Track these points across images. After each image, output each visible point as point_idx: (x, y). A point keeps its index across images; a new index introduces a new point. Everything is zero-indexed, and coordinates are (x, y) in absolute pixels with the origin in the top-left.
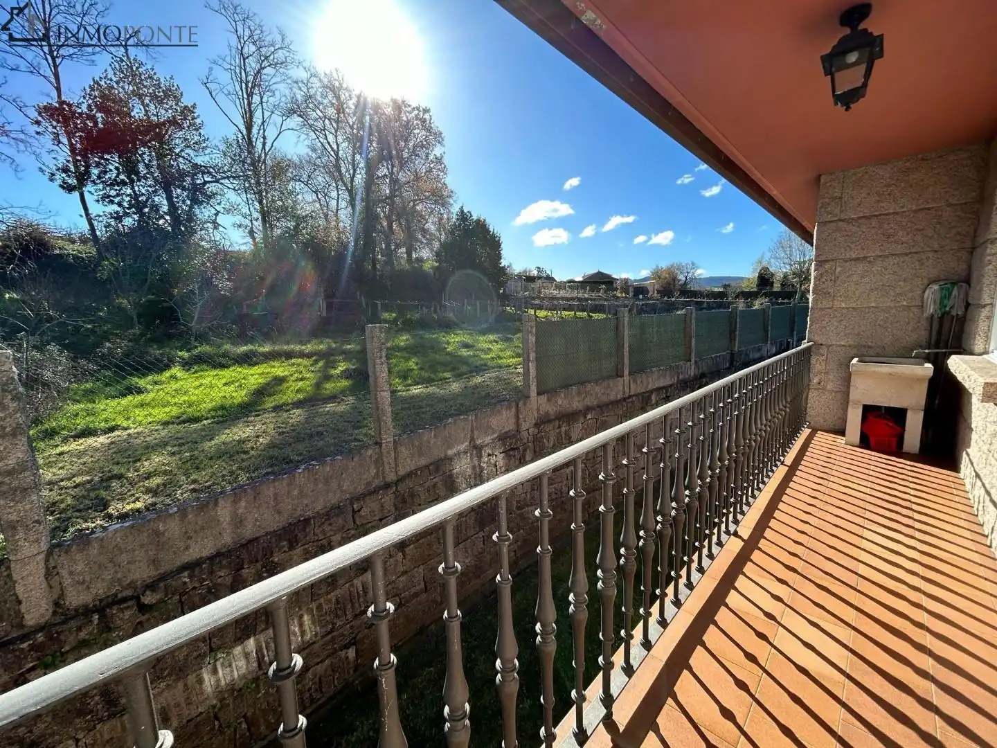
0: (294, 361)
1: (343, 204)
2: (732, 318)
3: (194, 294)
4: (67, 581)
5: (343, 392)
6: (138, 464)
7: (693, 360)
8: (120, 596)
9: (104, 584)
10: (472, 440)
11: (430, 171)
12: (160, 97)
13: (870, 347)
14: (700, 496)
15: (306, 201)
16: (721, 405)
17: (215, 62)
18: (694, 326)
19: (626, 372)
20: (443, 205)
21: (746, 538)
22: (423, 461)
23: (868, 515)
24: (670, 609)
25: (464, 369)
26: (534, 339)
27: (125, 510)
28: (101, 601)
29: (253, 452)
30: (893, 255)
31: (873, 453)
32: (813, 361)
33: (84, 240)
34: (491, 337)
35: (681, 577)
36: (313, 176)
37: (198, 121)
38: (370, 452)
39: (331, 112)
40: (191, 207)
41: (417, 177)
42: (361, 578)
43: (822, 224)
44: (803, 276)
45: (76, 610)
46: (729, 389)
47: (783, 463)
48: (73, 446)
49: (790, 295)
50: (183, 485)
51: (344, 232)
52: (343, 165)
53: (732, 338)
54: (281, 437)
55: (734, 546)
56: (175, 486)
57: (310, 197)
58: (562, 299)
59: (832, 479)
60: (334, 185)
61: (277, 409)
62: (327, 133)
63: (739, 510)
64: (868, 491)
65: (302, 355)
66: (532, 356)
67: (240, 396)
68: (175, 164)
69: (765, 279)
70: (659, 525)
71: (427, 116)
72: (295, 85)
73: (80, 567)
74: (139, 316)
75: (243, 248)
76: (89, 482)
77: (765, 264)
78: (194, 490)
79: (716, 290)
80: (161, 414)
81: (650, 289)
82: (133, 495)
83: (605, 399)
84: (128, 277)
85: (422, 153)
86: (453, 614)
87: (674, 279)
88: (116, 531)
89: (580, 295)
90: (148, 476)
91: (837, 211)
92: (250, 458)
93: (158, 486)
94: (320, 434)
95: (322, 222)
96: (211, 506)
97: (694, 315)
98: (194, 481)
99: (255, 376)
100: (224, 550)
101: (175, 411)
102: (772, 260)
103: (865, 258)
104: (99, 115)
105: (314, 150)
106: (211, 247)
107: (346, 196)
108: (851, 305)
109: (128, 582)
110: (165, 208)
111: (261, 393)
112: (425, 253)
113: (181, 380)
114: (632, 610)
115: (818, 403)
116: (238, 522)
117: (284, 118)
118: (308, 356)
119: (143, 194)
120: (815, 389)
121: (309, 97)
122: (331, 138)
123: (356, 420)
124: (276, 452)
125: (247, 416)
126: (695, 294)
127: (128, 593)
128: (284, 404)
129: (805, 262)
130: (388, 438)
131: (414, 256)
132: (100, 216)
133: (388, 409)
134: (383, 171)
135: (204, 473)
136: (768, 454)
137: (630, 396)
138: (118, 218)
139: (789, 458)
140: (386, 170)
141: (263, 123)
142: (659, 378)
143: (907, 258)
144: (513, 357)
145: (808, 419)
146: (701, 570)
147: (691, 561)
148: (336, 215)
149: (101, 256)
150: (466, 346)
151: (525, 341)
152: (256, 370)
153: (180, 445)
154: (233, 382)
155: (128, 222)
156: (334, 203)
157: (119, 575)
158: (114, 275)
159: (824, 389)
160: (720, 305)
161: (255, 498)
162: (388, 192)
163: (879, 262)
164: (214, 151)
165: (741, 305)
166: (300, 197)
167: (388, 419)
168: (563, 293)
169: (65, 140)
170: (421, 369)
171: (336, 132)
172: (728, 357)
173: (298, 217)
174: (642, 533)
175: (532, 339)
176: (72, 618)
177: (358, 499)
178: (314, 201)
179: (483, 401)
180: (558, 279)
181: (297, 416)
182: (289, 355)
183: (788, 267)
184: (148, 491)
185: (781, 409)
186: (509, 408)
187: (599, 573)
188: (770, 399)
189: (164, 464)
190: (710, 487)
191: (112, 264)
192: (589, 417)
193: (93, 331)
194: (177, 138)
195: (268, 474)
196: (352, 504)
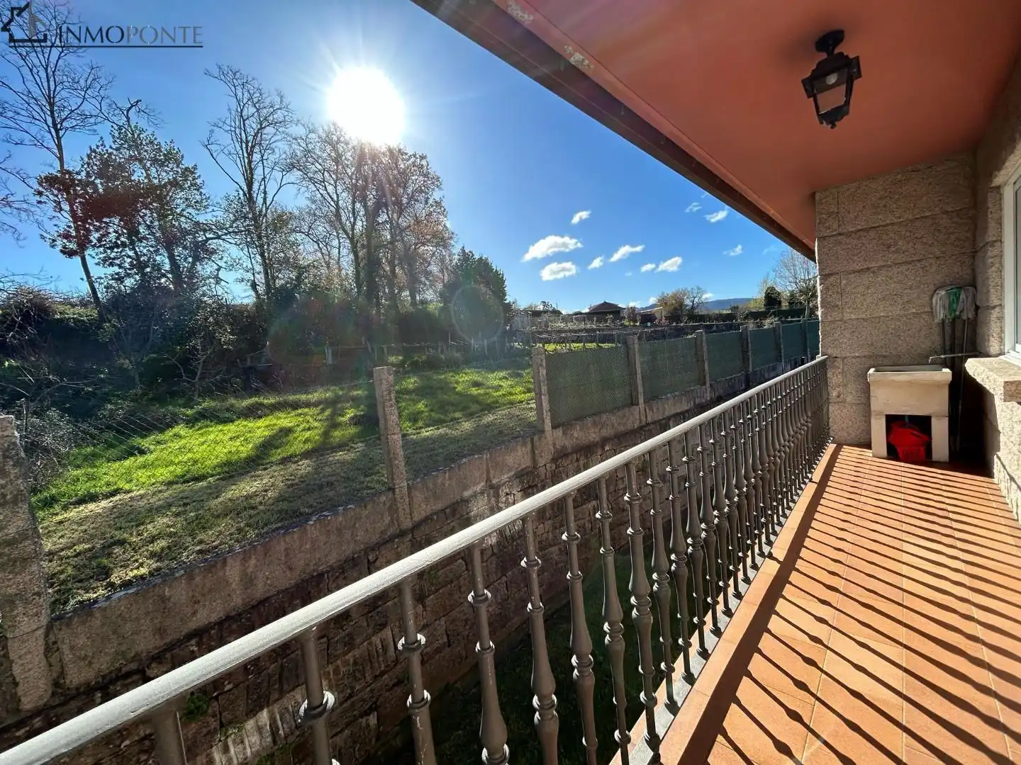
0: (300, 411)
1: (344, 252)
2: (743, 339)
3: (197, 350)
4: (68, 656)
5: (352, 440)
6: (142, 528)
7: (708, 385)
8: (124, 670)
9: (108, 658)
10: (488, 480)
11: (430, 214)
12: (161, 160)
13: (885, 357)
14: (729, 517)
15: (307, 251)
16: (741, 421)
17: (215, 125)
18: (705, 348)
19: (641, 400)
20: (445, 247)
21: (781, 559)
22: (439, 506)
23: (905, 527)
24: (710, 639)
25: (475, 407)
26: (545, 372)
27: (128, 578)
28: (104, 677)
29: (261, 508)
30: (896, 264)
31: (902, 464)
32: (829, 374)
33: (83, 304)
34: (502, 374)
35: (718, 603)
36: (313, 226)
37: (198, 181)
38: (383, 498)
39: (330, 164)
40: (193, 264)
41: (418, 222)
42: (379, 635)
43: (822, 239)
44: (810, 292)
45: (77, 689)
46: (747, 404)
47: (811, 480)
48: (73, 513)
49: (800, 312)
50: (188, 547)
51: (347, 278)
52: (343, 214)
53: (745, 359)
54: (290, 490)
55: (770, 569)
56: (181, 548)
57: (311, 247)
58: (571, 331)
59: (864, 493)
60: (335, 234)
61: (285, 461)
62: (327, 184)
63: (771, 531)
64: (902, 503)
65: (308, 405)
66: (544, 389)
67: (246, 450)
68: (177, 224)
69: (772, 299)
70: (690, 548)
71: (424, 162)
72: (294, 141)
73: (81, 641)
74: (141, 375)
75: (246, 301)
76: (90, 550)
77: (770, 284)
78: (200, 552)
79: (725, 312)
80: (164, 474)
81: (657, 315)
82: (137, 561)
83: (622, 428)
84: (130, 337)
85: (422, 197)
86: (485, 647)
87: (681, 304)
88: (119, 599)
89: (588, 326)
90: (153, 539)
91: (835, 226)
92: (258, 513)
93: (163, 549)
94: (330, 484)
95: (324, 271)
96: (219, 566)
97: (704, 338)
98: (201, 542)
99: (260, 429)
100: (233, 614)
101: (179, 471)
102: (778, 280)
103: (868, 269)
104: (98, 181)
105: (314, 202)
106: (213, 303)
107: (347, 243)
108: (860, 317)
109: (132, 655)
110: (167, 267)
111: (267, 446)
112: (430, 295)
113: (185, 437)
114: (670, 640)
115: (840, 416)
116: (248, 581)
117: (284, 173)
118: (316, 405)
119: (144, 255)
120: (835, 403)
121: (307, 152)
122: (330, 188)
123: (366, 467)
124: (284, 505)
125: (255, 470)
126: (702, 318)
127: (133, 666)
128: (291, 456)
129: (810, 280)
130: (402, 484)
131: (418, 298)
132: (101, 278)
133: (401, 453)
134: (383, 218)
135: (210, 533)
136: (795, 472)
137: (648, 424)
138: (120, 279)
139: (817, 475)
140: (386, 216)
141: (264, 179)
142: (675, 405)
143: (909, 266)
144: (524, 393)
145: (832, 433)
146: (738, 596)
147: (727, 586)
148: (338, 263)
149: (102, 319)
150: (477, 384)
151: (536, 376)
152: (261, 423)
153: (185, 505)
154: (238, 437)
155: (129, 282)
156: (335, 251)
157: (123, 648)
158: (115, 336)
159: (844, 401)
160: (730, 327)
161: (265, 554)
162: (389, 237)
163: (883, 272)
164: (216, 209)
165: (751, 325)
166: (301, 247)
167: (400, 463)
168: (570, 326)
169: (66, 207)
170: (432, 410)
171: (336, 183)
172: (743, 378)
173: (300, 268)
174: (673, 557)
175: (543, 372)
176: (73, 698)
177: (373, 549)
178: (316, 251)
179: (496, 440)
180: (564, 312)
181: (305, 467)
182: (295, 406)
183: (794, 285)
184: (153, 555)
185: (803, 423)
186: (524, 444)
187: (633, 600)
188: (791, 414)
189: (169, 526)
190: (739, 506)
191: (114, 326)
192: (607, 448)
193: (93, 394)
194: (179, 199)
195: (278, 529)
196: (366, 554)
